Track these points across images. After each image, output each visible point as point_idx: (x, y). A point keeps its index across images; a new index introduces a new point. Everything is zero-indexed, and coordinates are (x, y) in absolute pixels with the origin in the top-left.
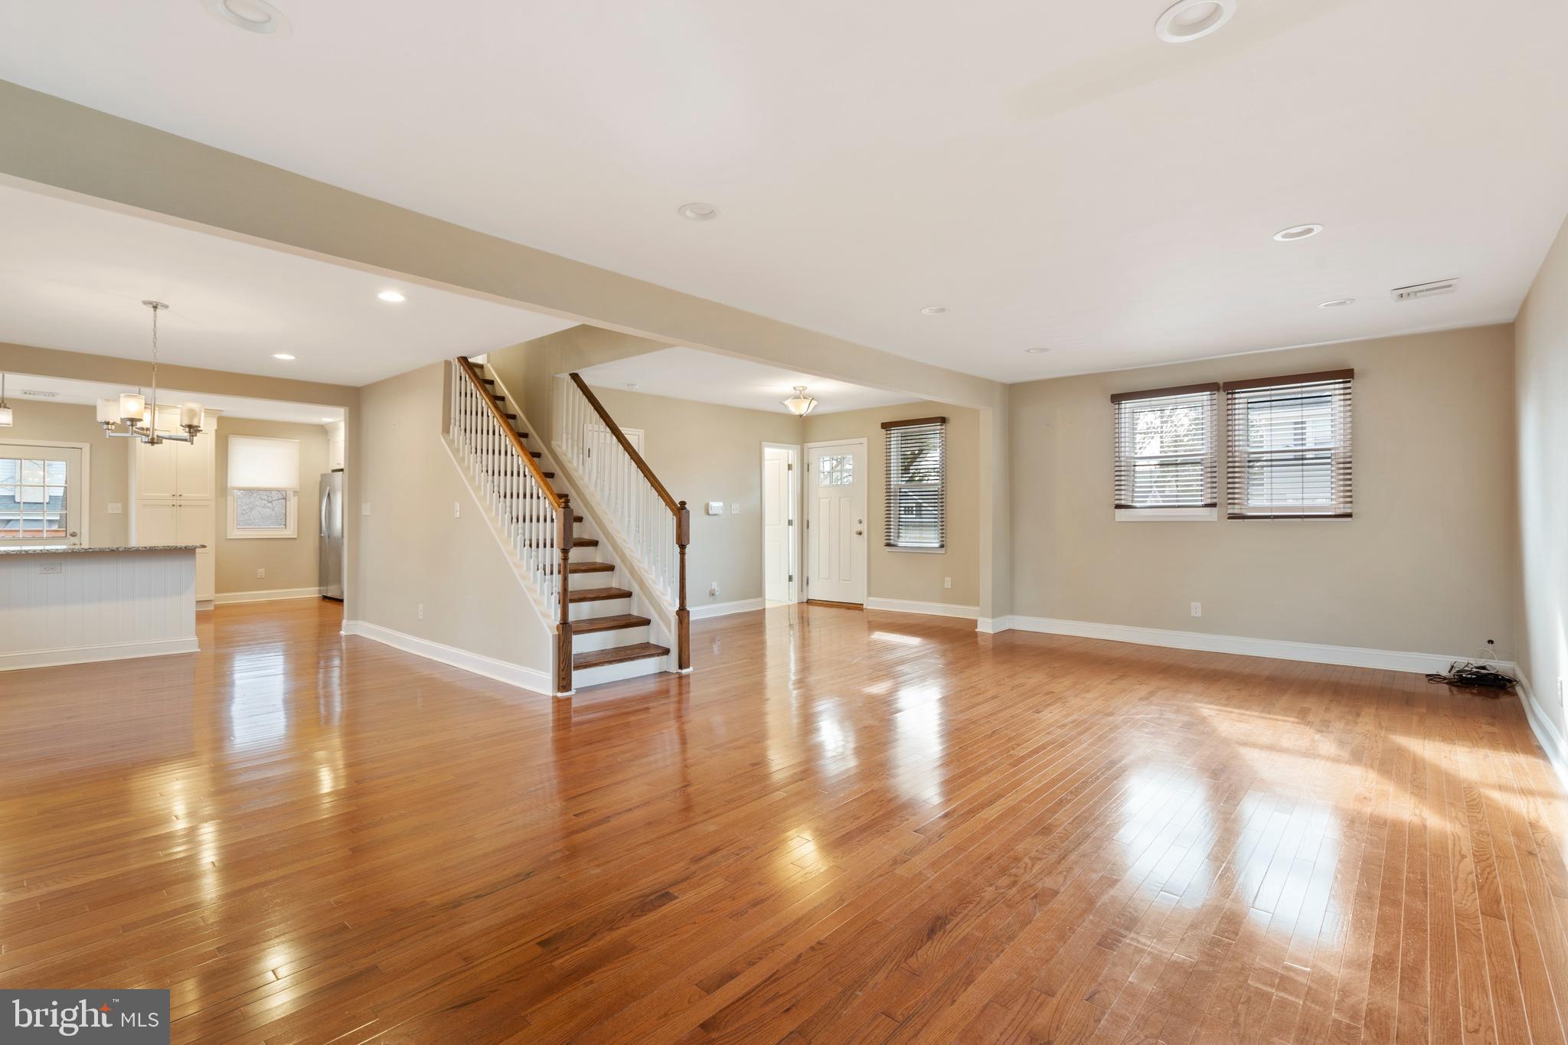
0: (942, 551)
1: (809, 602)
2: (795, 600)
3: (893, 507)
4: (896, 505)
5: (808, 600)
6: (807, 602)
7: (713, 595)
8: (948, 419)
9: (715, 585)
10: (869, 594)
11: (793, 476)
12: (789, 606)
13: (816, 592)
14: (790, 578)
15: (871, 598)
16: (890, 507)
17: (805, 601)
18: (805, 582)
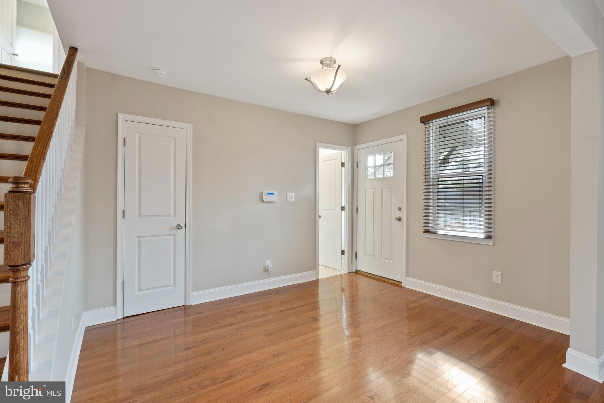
0: (490, 242)
1: (357, 272)
2: (345, 270)
3: (432, 192)
4: (435, 190)
5: (357, 270)
6: (355, 272)
7: (267, 271)
8: (498, 101)
9: (269, 263)
10: (408, 275)
11: (346, 172)
12: (342, 275)
13: (363, 265)
14: (343, 252)
15: (408, 279)
16: (429, 196)
17: (354, 271)
18: (354, 256)
